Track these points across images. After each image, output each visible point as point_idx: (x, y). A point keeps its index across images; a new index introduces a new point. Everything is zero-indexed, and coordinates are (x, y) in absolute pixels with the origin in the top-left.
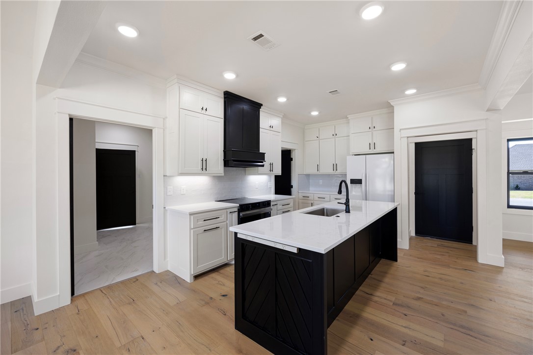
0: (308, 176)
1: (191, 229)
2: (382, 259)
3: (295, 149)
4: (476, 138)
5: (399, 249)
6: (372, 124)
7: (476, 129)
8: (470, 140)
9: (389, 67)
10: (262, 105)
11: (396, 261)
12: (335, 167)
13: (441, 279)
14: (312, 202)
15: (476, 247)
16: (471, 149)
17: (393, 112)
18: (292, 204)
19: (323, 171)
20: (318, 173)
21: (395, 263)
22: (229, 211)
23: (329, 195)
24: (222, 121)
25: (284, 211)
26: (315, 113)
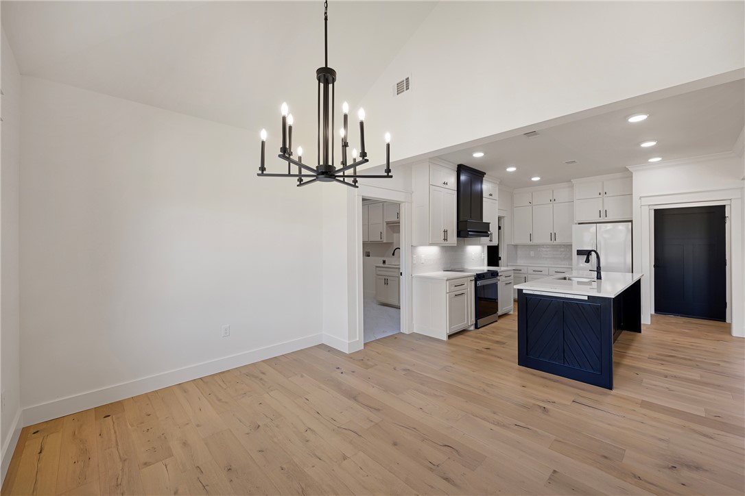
0: (516, 246)
1: (447, 293)
2: (624, 332)
3: (504, 217)
4: (730, 205)
5: (643, 324)
6: (603, 189)
7: (730, 198)
8: (724, 207)
9: (639, 144)
10: (485, 174)
11: (640, 332)
12: (553, 236)
13: (692, 346)
14: (526, 275)
15: (730, 325)
16: (725, 217)
17: (632, 177)
18: (512, 277)
19: (536, 241)
20: (531, 243)
21: (639, 334)
22: (469, 279)
23: (547, 268)
24: (455, 193)
25: (507, 282)
26: (536, 179)
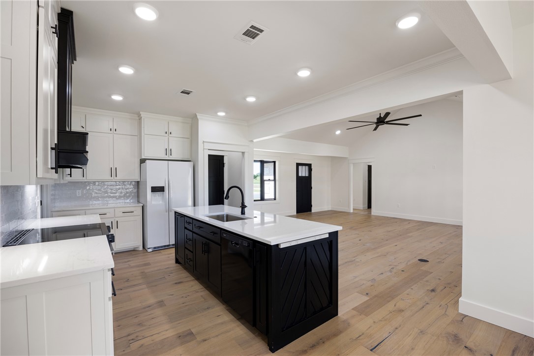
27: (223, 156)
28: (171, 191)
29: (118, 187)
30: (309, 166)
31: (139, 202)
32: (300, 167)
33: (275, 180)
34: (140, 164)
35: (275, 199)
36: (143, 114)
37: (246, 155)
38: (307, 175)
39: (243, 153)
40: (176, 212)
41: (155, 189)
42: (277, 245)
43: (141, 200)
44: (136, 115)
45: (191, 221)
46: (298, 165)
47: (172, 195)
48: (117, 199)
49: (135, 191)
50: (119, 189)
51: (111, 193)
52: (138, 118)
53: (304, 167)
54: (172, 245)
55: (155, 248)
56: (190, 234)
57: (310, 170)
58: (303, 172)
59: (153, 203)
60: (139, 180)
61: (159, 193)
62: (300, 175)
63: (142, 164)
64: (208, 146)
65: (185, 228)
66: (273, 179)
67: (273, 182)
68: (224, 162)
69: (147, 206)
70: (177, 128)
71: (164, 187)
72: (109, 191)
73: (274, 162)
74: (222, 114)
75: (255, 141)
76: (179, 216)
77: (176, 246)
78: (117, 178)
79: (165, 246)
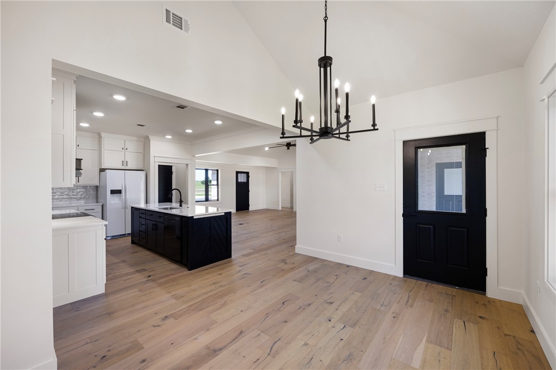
27: (171, 166)
28: (127, 194)
29: (79, 190)
30: (247, 173)
31: (97, 202)
32: (239, 175)
33: (218, 185)
34: (100, 172)
35: (218, 200)
36: (103, 134)
37: (189, 166)
38: (245, 181)
39: (187, 165)
40: (132, 208)
41: (113, 192)
42: (193, 217)
43: (101, 200)
44: (96, 134)
45: (144, 212)
46: (237, 173)
47: (128, 197)
48: (78, 200)
49: (95, 193)
50: (80, 192)
51: (73, 195)
52: (98, 136)
53: (243, 175)
54: (129, 234)
55: (113, 236)
56: (143, 221)
57: (248, 177)
58: (242, 179)
59: (112, 202)
60: (99, 185)
61: (117, 194)
62: (239, 181)
63: (101, 173)
64: (157, 160)
65: (140, 217)
66: (216, 184)
67: (216, 187)
68: (173, 171)
69: (106, 205)
70: (132, 146)
71: (121, 190)
72: (71, 193)
73: (217, 170)
74: (169, 137)
75: (196, 156)
76: (134, 210)
77: (132, 234)
78: (79, 183)
79: (121, 235)
